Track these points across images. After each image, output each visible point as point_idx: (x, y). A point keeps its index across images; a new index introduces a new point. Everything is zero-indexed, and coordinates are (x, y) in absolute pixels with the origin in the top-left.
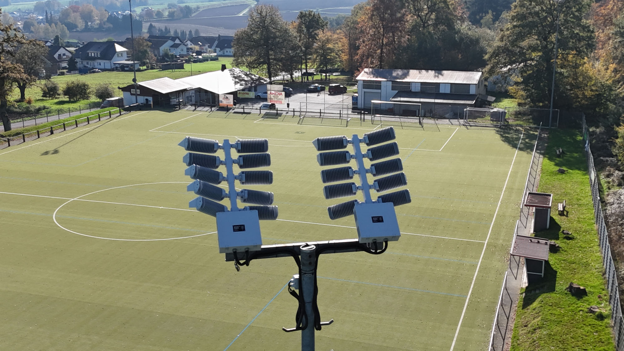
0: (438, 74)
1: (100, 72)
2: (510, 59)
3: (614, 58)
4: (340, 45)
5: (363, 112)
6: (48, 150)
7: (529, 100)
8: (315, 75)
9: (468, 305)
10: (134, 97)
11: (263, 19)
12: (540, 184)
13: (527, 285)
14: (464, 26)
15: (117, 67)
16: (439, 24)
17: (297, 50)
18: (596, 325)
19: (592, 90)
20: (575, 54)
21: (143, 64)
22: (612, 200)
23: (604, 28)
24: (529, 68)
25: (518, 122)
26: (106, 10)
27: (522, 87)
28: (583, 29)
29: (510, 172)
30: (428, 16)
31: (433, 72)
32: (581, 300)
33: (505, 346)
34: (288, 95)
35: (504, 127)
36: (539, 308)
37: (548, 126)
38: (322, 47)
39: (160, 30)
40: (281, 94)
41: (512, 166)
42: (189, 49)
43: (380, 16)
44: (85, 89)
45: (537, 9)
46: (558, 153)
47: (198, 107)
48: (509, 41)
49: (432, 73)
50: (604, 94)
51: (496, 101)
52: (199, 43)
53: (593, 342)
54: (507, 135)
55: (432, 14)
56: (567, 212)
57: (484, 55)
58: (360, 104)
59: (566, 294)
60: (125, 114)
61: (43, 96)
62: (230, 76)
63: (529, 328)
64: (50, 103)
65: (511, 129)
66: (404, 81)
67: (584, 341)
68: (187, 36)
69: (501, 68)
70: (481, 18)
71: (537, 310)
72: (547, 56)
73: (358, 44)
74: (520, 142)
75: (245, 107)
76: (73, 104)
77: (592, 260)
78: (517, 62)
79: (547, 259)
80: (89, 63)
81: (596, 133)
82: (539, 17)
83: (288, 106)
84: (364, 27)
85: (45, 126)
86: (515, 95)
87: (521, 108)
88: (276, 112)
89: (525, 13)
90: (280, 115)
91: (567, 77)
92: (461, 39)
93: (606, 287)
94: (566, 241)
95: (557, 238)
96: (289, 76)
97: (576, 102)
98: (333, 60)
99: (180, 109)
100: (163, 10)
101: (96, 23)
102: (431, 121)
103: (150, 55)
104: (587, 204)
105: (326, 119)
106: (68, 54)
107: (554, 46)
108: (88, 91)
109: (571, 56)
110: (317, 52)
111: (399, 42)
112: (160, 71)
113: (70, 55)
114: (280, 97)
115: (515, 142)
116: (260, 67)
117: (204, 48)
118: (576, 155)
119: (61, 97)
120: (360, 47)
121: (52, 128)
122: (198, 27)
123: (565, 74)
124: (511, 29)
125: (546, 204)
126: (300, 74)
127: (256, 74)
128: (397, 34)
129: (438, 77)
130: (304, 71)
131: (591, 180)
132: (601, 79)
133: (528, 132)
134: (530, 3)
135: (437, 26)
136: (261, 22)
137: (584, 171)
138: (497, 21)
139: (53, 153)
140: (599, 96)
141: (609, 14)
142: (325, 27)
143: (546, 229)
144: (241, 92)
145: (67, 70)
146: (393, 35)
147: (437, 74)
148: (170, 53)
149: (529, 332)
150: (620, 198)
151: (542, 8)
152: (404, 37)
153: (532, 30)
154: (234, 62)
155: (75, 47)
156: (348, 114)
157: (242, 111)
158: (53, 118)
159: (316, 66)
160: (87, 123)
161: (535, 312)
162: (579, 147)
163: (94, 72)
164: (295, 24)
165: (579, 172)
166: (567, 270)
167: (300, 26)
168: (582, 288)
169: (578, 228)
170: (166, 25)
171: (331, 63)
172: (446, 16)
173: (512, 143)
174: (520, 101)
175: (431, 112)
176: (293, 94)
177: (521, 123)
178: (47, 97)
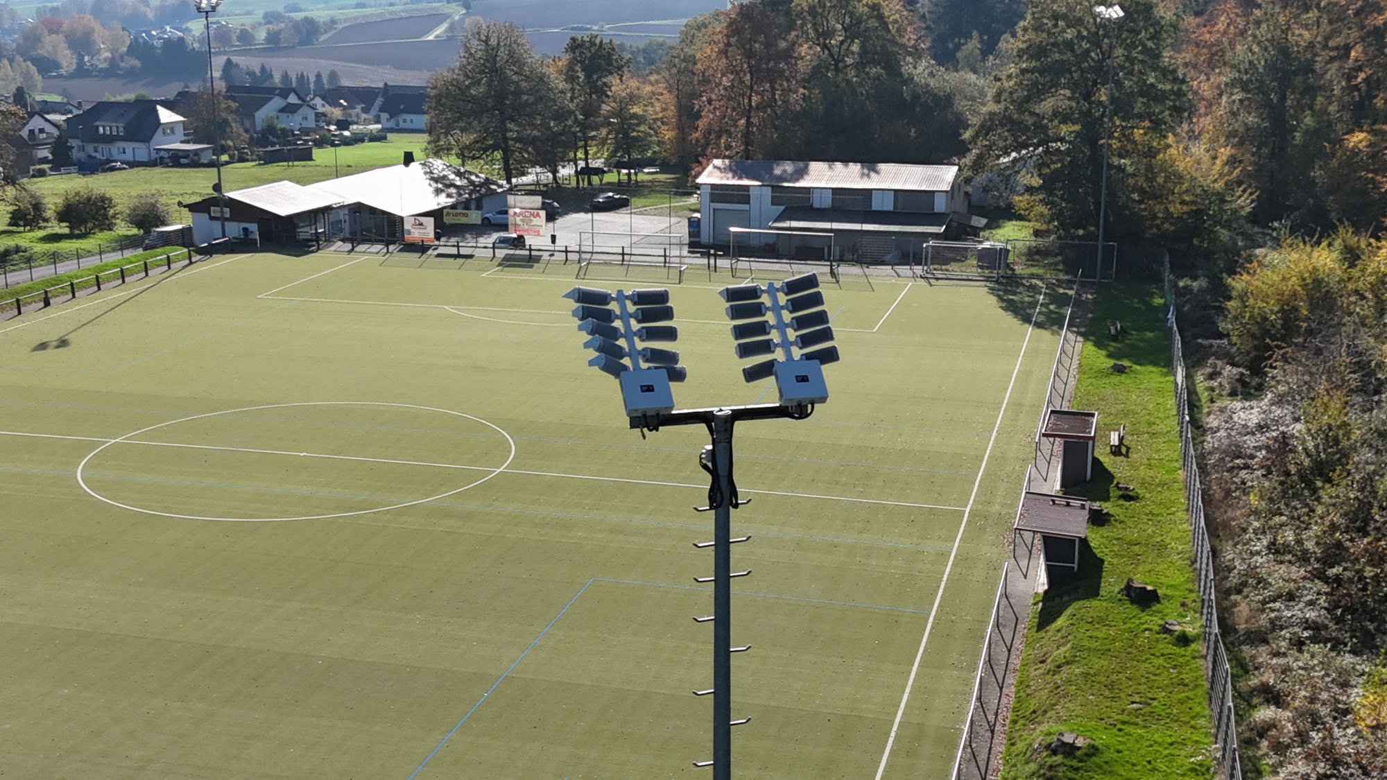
0: (869, 170)
1: (124, 169)
2: (1015, 140)
3: (1232, 134)
4: (658, 109)
5: (712, 252)
6: (43, 341)
7: (1056, 223)
8: (605, 172)
9: (933, 628)
10: (218, 224)
11: (491, 53)
12: (1076, 394)
13: (1046, 587)
14: (920, 69)
15: (162, 158)
16: (869, 63)
17: (567, 120)
18: (1175, 654)
19: (1183, 202)
20: (1149, 128)
21: (224, 150)
22: (1215, 424)
23: (1209, 70)
24: (1054, 158)
25: (1034, 270)
26: (124, 29)
27: (1041, 197)
28: (1164, 75)
29: (1016, 371)
30: (844, 47)
31: (859, 166)
32: (1149, 611)
33: (1004, 700)
34: (551, 218)
35: (1004, 281)
36: (1067, 627)
37: (1095, 278)
38: (620, 113)
39: (251, 74)
40: (538, 215)
41: (1020, 359)
42: (319, 116)
43: (743, 47)
44: (105, 209)
45: (1070, 34)
46: (1113, 331)
47: (358, 244)
48: (1014, 101)
49: (855, 168)
50: (1209, 209)
51: (988, 227)
52: (342, 101)
53: (1167, 686)
54: (1011, 297)
55: (853, 41)
56: (1128, 449)
57: (962, 131)
58: (706, 236)
59: (1120, 600)
60: (199, 260)
61: (10, 225)
62: (425, 177)
63: (1049, 665)
64: (27, 239)
65: (1019, 285)
66: (797, 185)
67: (1150, 684)
68: (312, 86)
69: (998, 157)
70: (958, 47)
71: (1063, 632)
72: (1091, 133)
73: (697, 107)
74: (1037, 310)
75: (461, 244)
76: (81, 241)
77: (1172, 539)
78: (1031, 145)
79: (1083, 536)
80: (100, 150)
81: (1192, 289)
82: (1073, 51)
83: (553, 241)
84: (710, 72)
85: (28, 290)
86: (1027, 213)
87: (1040, 241)
88: (527, 253)
89: (1044, 43)
90: (537, 259)
91: (1133, 175)
92: (916, 97)
93: (1197, 587)
94: (1124, 503)
95: (1106, 498)
96: (550, 175)
97: (1151, 227)
98: (643, 140)
99: (319, 249)
100: (253, 27)
101: (101, 58)
102: (856, 270)
103: (235, 129)
104: (1168, 432)
105: (635, 268)
106: (49, 128)
107: (1104, 112)
108: (111, 212)
109: (1141, 131)
110: (610, 124)
111: (784, 102)
112: (259, 165)
113: (56, 133)
114: (535, 221)
115: (1028, 311)
116: (487, 156)
117: (353, 112)
118: (1149, 335)
119: (50, 224)
120: (703, 114)
121: (46, 292)
122: (337, 65)
123: (1128, 168)
124: (1017, 76)
125: (1085, 432)
126: (572, 172)
127: (480, 171)
128: (781, 85)
129: (868, 176)
130: (582, 164)
131: (1176, 384)
132: (1201, 179)
133: (1054, 290)
134: (1054, 22)
135: (864, 68)
136: (486, 60)
137: (1164, 367)
138: (992, 54)
139: (58, 347)
140: (1198, 214)
141: (1218, 43)
142: (625, 69)
143: (1085, 480)
144: (450, 211)
145: (50, 166)
146: (773, 88)
147: (866, 171)
148: (280, 126)
149: (1049, 671)
150: (1231, 418)
151: (1079, 32)
152: (796, 92)
153: (1059, 79)
154: (429, 147)
155: (63, 114)
156: (681, 257)
157: (454, 251)
158: (43, 272)
159: (606, 154)
160: (120, 281)
161: (1059, 635)
162: (1155, 318)
163: (113, 169)
164: (560, 64)
165: (1154, 369)
166: (1123, 556)
167: (570, 67)
168: (1149, 588)
169: (1148, 479)
170: (262, 60)
171: (639, 146)
172: (883, 47)
173: (1022, 312)
174: (1038, 226)
175: (854, 250)
176: (562, 214)
177: (1041, 271)
178: (18, 226)
